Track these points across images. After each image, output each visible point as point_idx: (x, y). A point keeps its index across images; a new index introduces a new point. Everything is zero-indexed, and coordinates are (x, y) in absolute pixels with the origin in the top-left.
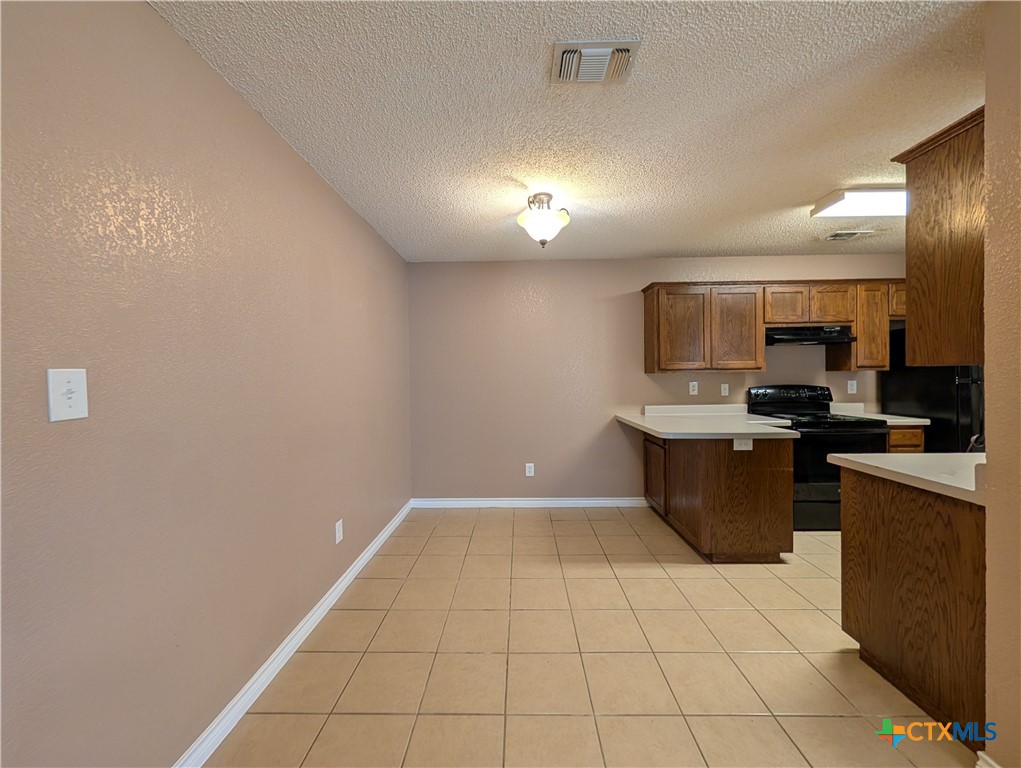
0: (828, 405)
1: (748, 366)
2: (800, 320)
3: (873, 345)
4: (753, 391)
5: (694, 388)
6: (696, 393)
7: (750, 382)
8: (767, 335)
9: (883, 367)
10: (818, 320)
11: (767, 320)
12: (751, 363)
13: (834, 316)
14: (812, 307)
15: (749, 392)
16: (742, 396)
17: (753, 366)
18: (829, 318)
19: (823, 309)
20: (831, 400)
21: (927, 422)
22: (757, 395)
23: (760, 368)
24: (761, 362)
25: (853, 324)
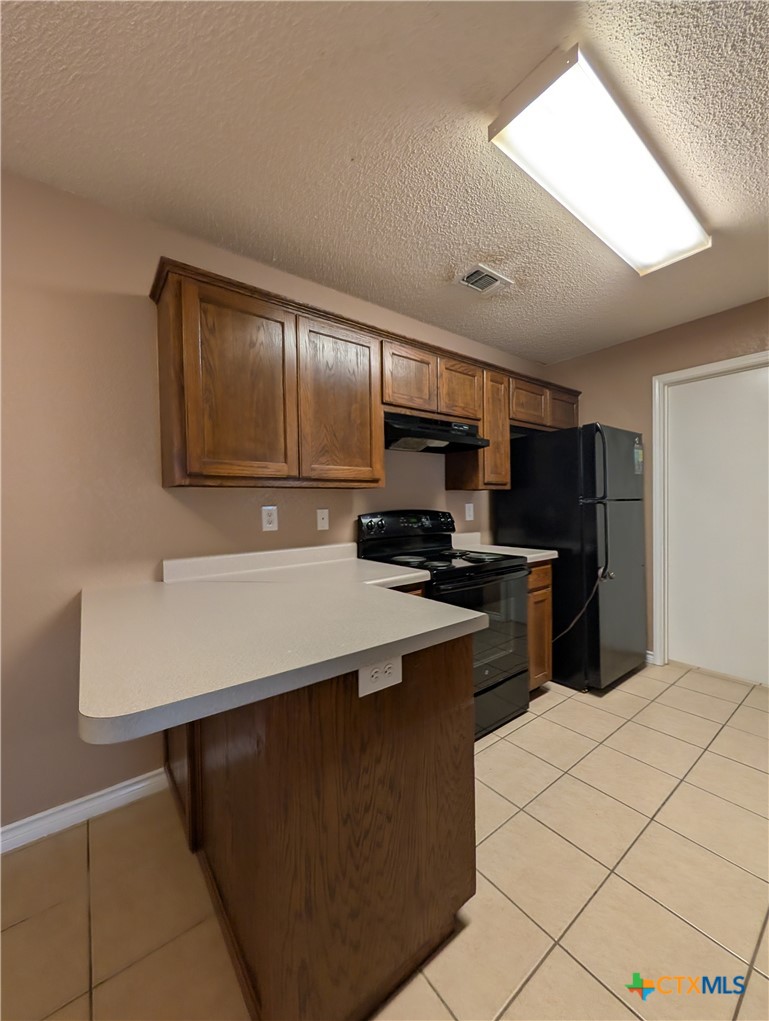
0: (450, 536)
1: (361, 477)
2: (427, 407)
3: (498, 455)
4: (365, 521)
5: (270, 518)
6: (274, 527)
7: (359, 505)
8: (386, 424)
9: (505, 485)
10: (444, 410)
11: (387, 399)
12: (363, 471)
13: (463, 409)
14: (440, 390)
15: (359, 522)
16: (348, 530)
17: (367, 476)
18: (458, 412)
19: (451, 394)
20: (453, 530)
21: (553, 554)
22: (370, 527)
23: (376, 481)
24: (379, 470)
25: (480, 424)
